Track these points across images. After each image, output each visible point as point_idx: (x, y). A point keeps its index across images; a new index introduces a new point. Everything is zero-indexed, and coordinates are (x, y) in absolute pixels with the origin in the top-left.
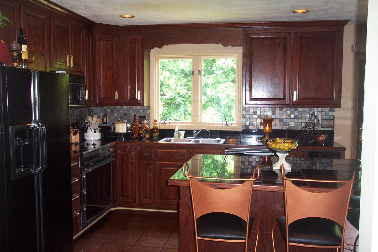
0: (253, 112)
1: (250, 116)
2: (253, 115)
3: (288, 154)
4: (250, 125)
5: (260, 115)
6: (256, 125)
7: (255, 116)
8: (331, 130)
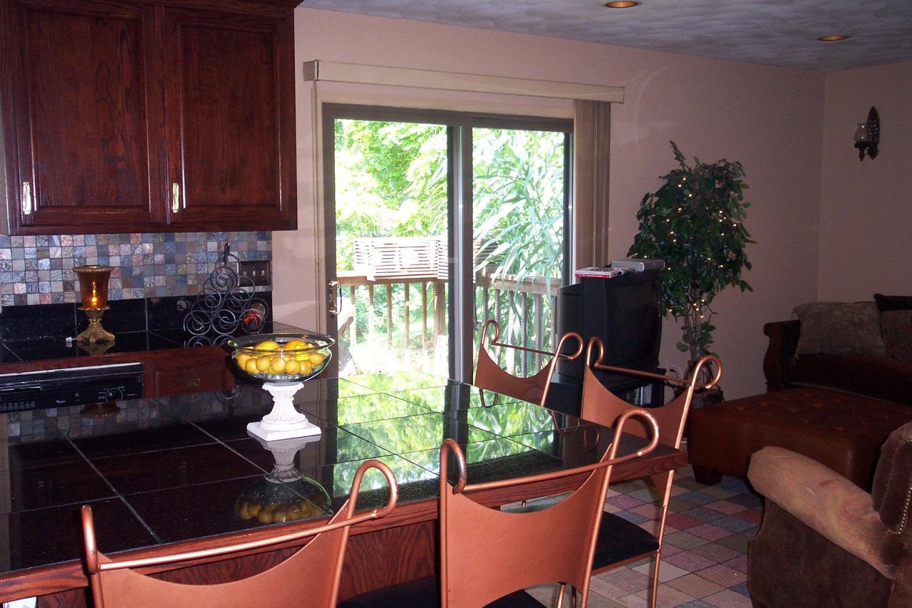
0: (38, 251)
1: (26, 264)
2: (38, 259)
3: (300, 386)
4: (28, 293)
5: (62, 258)
6: (47, 290)
7: (45, 263)
8: (264, 290)
